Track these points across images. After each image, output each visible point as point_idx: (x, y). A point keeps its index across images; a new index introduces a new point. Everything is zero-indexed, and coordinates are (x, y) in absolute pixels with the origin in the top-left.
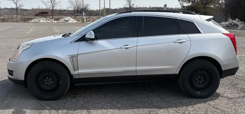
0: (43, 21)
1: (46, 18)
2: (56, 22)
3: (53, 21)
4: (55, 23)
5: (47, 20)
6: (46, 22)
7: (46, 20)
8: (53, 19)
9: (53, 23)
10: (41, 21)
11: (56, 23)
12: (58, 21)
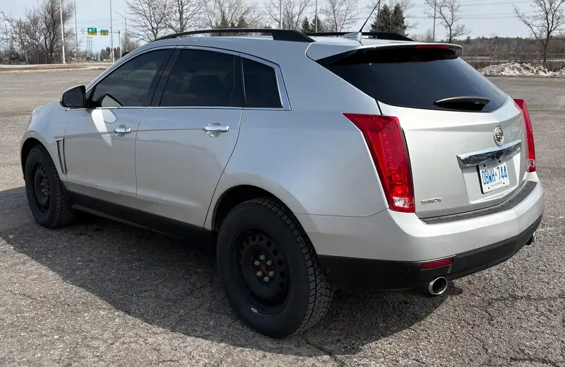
0: (512, 73)
1: (521, 63)
2: (550, 74)
3: (542, 73)
4: (547, 77)
5: (523, 70)
6: (518, 73)
7: (519, 70)
8: (542, 67)
9: (543, 77)
10: (508, 72)
11: (551, 77)
12: (557, 73)
